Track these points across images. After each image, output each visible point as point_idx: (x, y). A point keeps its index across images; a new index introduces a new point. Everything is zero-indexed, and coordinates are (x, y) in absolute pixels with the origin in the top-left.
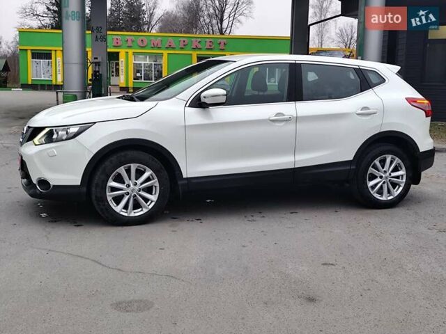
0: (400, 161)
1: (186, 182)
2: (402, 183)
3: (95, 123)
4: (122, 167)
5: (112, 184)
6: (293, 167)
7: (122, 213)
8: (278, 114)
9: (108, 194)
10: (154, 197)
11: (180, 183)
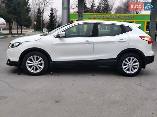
0: (136, 59)
1: (53, 62)
2: (137, 67)
3: (23, 42)
4: (32, 57)
5: (28, 62)
6: (92, 59)
7: (31, 71)
8: (87, 41)
9: (27, 65)
10: (42, 67)
11: (51, 63)
